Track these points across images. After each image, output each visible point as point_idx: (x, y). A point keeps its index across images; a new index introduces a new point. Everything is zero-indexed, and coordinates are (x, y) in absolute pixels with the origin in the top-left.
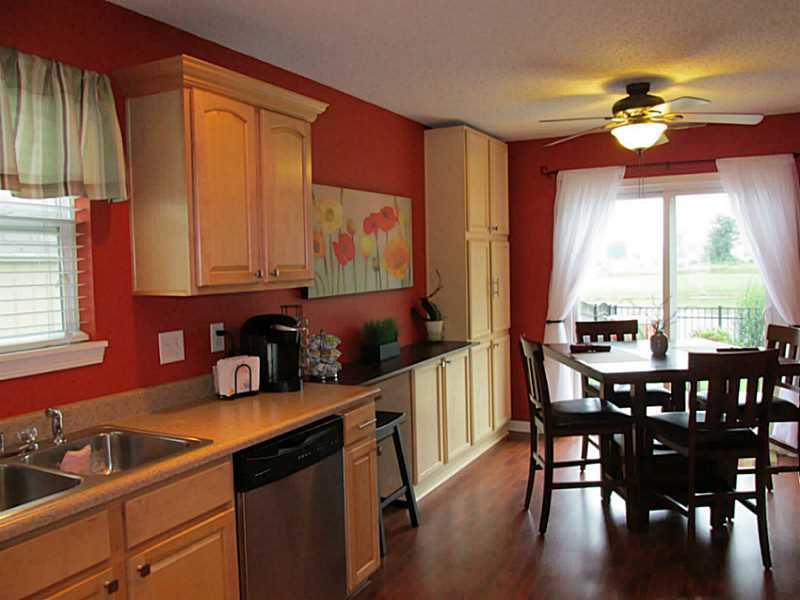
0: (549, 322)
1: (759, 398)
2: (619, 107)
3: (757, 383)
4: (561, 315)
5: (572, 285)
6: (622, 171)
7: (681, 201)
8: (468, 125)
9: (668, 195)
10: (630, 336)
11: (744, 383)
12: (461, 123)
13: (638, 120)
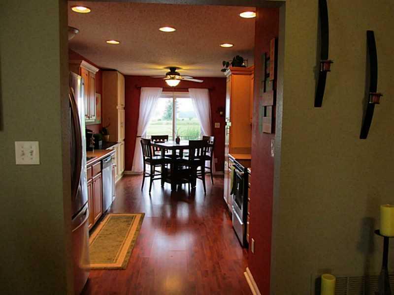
0: (138, 137)
1: (200, 155)
2: (168, 74)
3: (195, 150)
4: (141, 134)
5: (146, 124)
6: (162, 89)
7: (178, 99)
8: (119, 72)
9: (174, 98)
10: (166, 140)
11: (196, 150)
12: (116, 71)
13: (173, 78)
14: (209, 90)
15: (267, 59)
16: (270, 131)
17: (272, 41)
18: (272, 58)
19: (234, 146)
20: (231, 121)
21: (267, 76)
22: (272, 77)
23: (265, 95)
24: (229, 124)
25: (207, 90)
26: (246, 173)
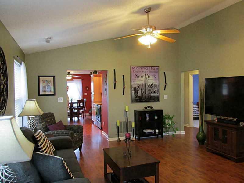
13: (69, 76)
14: (82, 79)
15: (105, 78)
16: (106, 94)
17: (106, 75)
18: (106, 77)
19: (96, 100)
20: (94, 92)
21: (105, 82)
22: (106, 83)
23: (105, 86)
24: (93, 93)
25: (81, 80)
26: (101, 107)
